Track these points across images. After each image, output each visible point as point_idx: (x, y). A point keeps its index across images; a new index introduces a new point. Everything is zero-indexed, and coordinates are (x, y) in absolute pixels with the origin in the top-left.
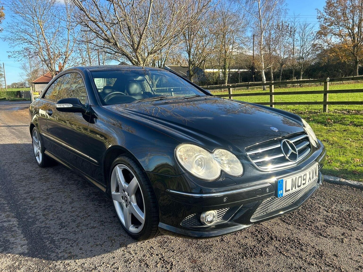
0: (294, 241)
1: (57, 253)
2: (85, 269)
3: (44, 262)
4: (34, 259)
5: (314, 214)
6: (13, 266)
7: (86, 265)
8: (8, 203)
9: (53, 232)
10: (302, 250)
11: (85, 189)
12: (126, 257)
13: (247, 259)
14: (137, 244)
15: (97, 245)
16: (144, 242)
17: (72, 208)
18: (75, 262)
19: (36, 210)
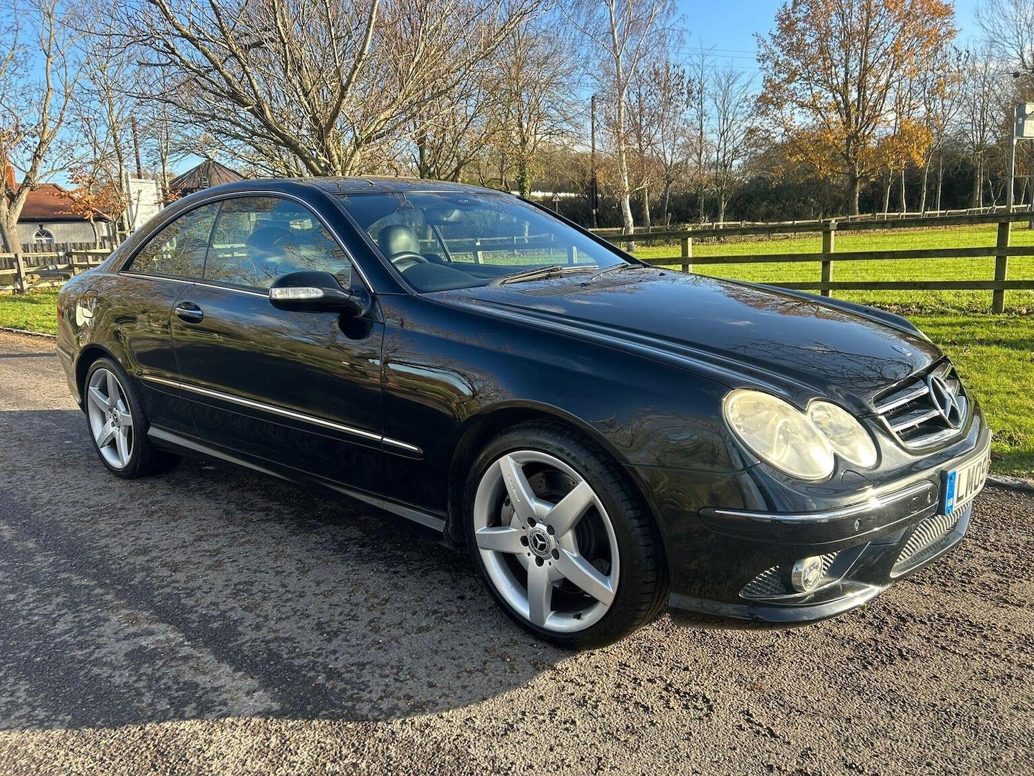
0: (958, 620)
1: (370, 701)
2: (484, 733)
3: (350, 726)
4: (315, 722)
5: (959, 557)
6: (268, 746)
7: (478, 722)
8: (102, 585)
9: (314, 650)
10: (985, 637)
11: (315, 531)
12: (573, 694)
13: (877, 669)
14: (576, 659)
15: (471, 672)
16: (592, 654)
17: (318, 584)
18: (442, 717)
19: (210, 598)
